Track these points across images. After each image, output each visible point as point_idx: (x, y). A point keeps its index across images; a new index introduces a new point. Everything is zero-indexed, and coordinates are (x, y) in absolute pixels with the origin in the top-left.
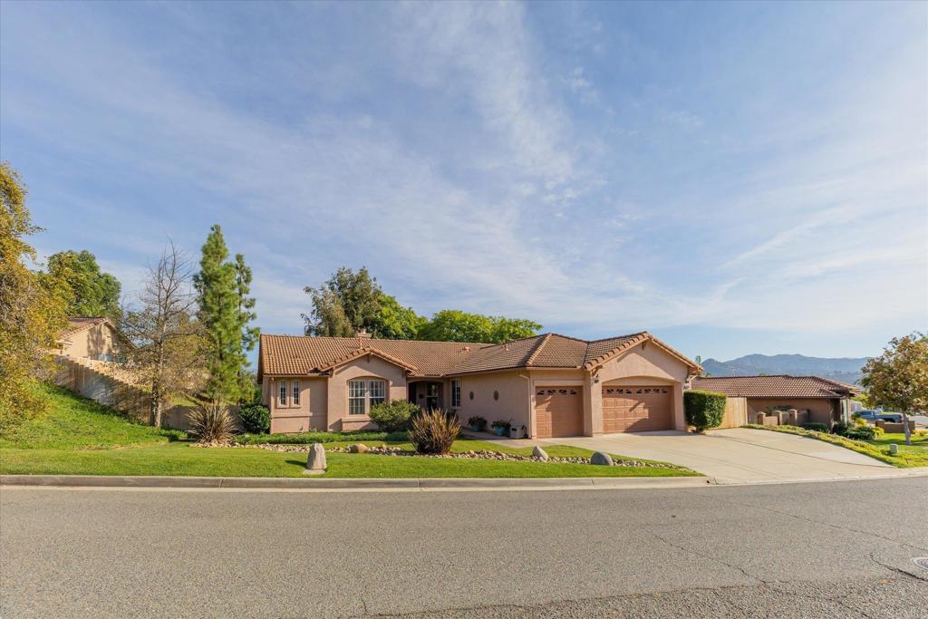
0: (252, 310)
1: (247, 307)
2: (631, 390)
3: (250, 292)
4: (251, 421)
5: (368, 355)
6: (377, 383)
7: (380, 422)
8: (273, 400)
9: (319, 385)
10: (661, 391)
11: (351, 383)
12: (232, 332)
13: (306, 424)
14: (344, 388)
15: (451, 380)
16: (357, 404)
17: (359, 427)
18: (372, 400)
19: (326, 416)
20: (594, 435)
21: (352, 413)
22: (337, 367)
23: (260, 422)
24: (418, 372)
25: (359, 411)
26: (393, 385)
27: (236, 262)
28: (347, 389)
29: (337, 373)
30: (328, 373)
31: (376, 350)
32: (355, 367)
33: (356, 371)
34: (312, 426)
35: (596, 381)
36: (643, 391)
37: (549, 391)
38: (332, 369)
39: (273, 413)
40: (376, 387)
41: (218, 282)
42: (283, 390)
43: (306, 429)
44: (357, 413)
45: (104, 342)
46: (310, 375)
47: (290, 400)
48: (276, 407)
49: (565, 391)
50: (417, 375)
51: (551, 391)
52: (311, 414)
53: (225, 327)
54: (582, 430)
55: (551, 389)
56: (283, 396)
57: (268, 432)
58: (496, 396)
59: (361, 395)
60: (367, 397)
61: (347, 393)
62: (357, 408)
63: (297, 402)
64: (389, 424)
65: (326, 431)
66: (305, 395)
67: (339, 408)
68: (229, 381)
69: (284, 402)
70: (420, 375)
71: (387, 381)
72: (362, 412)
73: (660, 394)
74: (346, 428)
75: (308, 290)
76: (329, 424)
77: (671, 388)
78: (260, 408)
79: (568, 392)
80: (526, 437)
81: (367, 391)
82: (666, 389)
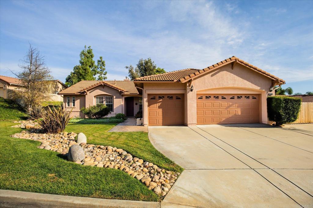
2: (225, 97)
6: (109, 97)
8: (64, 104)
9: (82, 98)
10: (251, 97)
11: (97, 97)
13: (78, 115)
14: (93, 99)
18: (107, 105)
26: (115, 98)
29: (89, 93)
33: (99, 92)
34: (80, 115)
35: (192, 90)
36: (236, 97)
40: (109, 99)
42: (68, 100)
45: (59, 87)
47: (71, 104)
48: (66, 107)
49: (172, 97)
50: (127, 94)
51: (161, 97)
52: (80, 111)
54: (184, 122)
61: (94, 102)
63: (74, 105)
66: (77, 102)
69: (69, 105)
71: (113, 97)
73: (251, 100)
75: (127, 68)
77: (259, 95)
79: (174, 97)
80: (142, 125)
81: (104, 101)
82: (255, 97)
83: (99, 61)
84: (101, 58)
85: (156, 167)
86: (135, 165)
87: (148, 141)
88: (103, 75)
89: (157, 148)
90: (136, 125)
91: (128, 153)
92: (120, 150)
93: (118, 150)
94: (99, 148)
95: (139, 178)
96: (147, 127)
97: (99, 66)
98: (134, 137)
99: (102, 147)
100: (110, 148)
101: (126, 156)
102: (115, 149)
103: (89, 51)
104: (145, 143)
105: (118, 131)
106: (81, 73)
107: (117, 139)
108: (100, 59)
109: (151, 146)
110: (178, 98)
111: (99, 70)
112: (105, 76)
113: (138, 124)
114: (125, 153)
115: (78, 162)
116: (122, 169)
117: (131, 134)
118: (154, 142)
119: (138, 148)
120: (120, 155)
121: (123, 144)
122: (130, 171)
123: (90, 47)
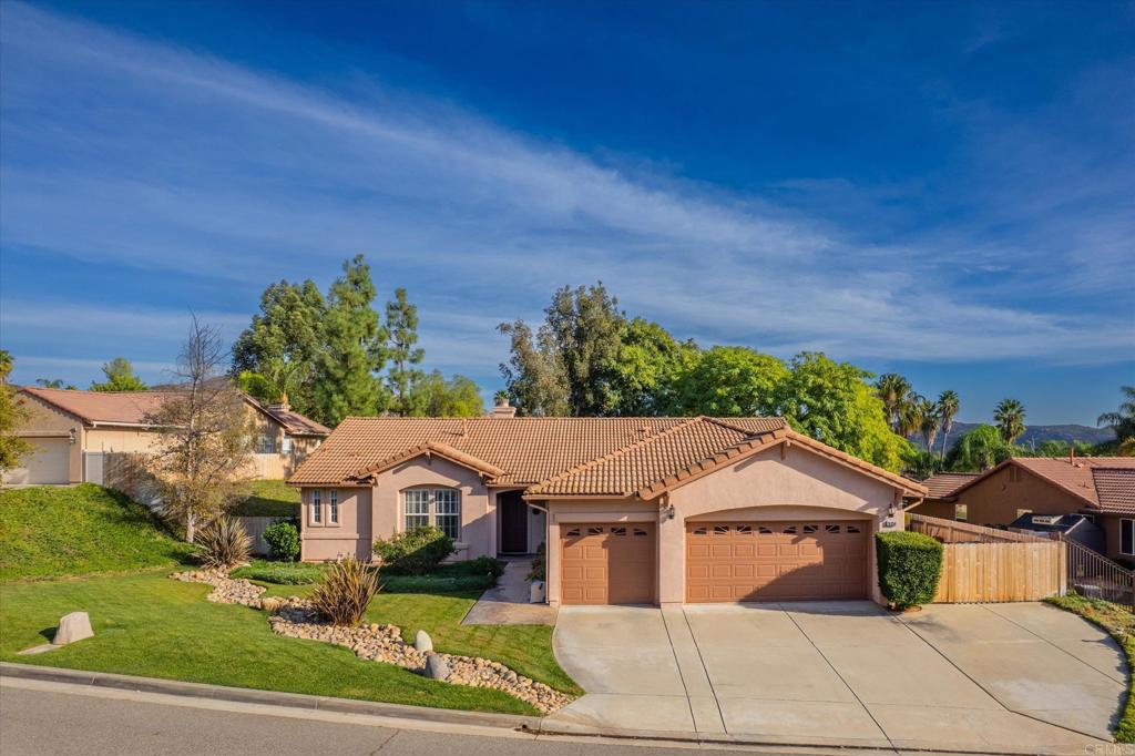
2: (768, 527)
5: (425, 455)
6: (446, 494)
8: (304, 515)
9: (364, 496)
10: (843, 529)
11: (409, 493)
13: (352, 549)
14: (396, 500)
16: (418, 524)
18: (440, 518)
19: (371, 541)
20: (663, 605)
22: (381, 472)
26: (466, 496)
28: (401, 503)
30: (370, 481)
34: (358, 552)
35: (671, 517)
36: (800, 529)
37: (591, 530)
39: (303, 533)
40: (446, 499)
42: (317, 502)
47: (327, 514)
48: (308, 525)
49: (622, 530)
51: (595, 529)
52: (358, 536)
54: (653, 596)
56: (318, 511)
57: (297, 558)
59: (423, 511)
60: (432, 514)
61: (399, 509)
66: (346, 508)
69: (318, 517)
71: (461, 492)
77: (868, 523)
79: (630, 531)
80: (543, 601)
82: (856, 527)
83: (392, 308)
84: (400, 293)
85: (548, 689)
86: (520, 686)
87: (547, 649)
88: (407, 365)
89: (560, 663)
90: (528, 601)
91: (510, 669)
92: (497, 665)
93: (494, 665)
94: (461, 660)
95: (524, 699)
96: (558, 607)
97: (394, 328)
98: (523, 638)
99: (466, 658)
100: (480, 661)
101: (506, 674)
102: (489, 662)
103: (356, 277)
104: (541, 652)
105: (487, 622)
106: (332, 370)
107: (489, 643)
108: (395, 301)
109: (552, 660)
110: (639, 533)
111: (391, 344)
112: (416, 367)
113: (533, 599)
114: (505, 669)
115: (442, 680)
116: (502, 688)
117: (515, 631)
118: (559, 651)
119: (527, 662)
120: (498, 672)
121: (501, 654)
122: (512, 691)
123: (361, 256)
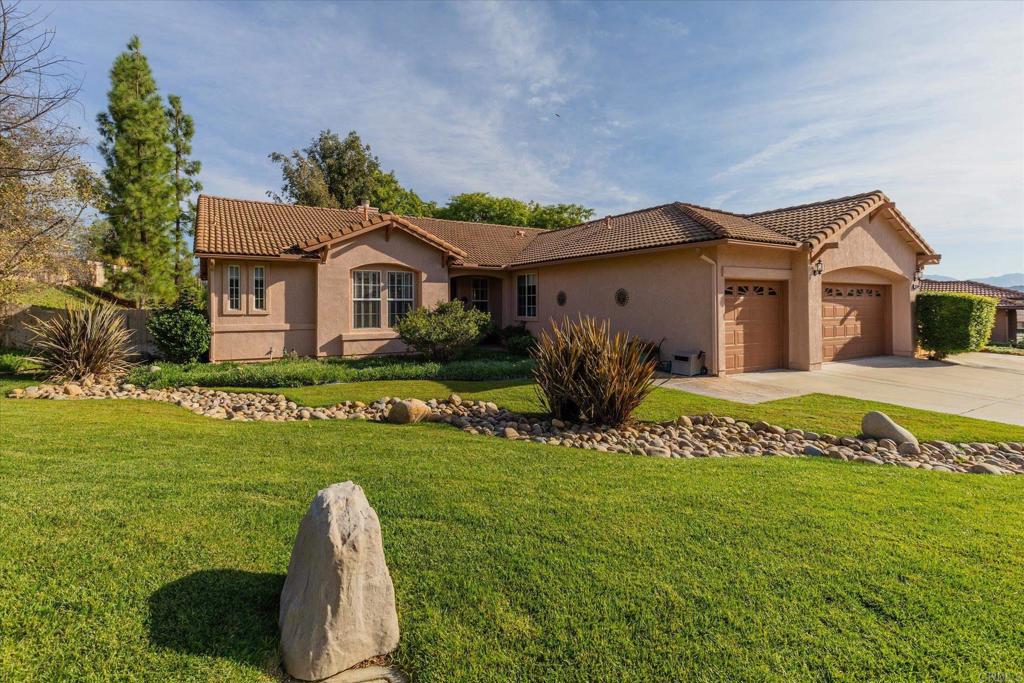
0: (195, 178)
1: (188, 172)
3: (192, 151)
4: (172, 339)
5: (387, 228)
7: (424, 342)
8: (214, 299)
9: (300, 277)
11: (357, 274)
12: (159, 201)
13: (277, 345)
14: (347, 281)
15: (517, 273)
16: (367, 311)
17: (371, 348)
18: (392, 304)
19: (314, 331)
20: (811, 367)
21: (358, 325)
22: (333, 246)
23: (188, 339)
24: (467, 259)
25: (371, 322)
26: (426, 281)
27: (171, 107)
28: (351, 285)
29: (334, 256)
30: (319, 254)
31: (400, 220)
32: (365, 246)
33: (366, 255)
34: (289, 347)
37: (740, 289)
38: (324, 249)
39: (214, 325)
40: (399, 282)
41: (133, 119)
42: (234, 283)
43: (278, 352)
44: (367, 325)
46: (283, 256)
47: (248, 300)
48: (221, 313)
49: (761, 289)
50: (465, 265)
52: (287, 327)
53: (146, 190)
55: (742, 285)
56: (235, 294)
57: (205, 358)
58: (622, 298)
59: (374, 296)
60: (385, 298)
61: (350, 292)
62: (367, 317)
63: (260, 304)
64: (439, 346)
65: (315, 357)
66: (276, 292)
67: (336, 318)
68: (156, 275)
69: (235, 304)
70: (470, 265)
71: (418, 274)
72: (377, 324)
73: (874, 298)
74: (351, 351)
75: (276, 157)
76: (320, 344)
77: (885, 288)
78: (189, 315)
79: (766, 290)
81: (384, 289)
82: (880, 291)
110: (771, 292)
